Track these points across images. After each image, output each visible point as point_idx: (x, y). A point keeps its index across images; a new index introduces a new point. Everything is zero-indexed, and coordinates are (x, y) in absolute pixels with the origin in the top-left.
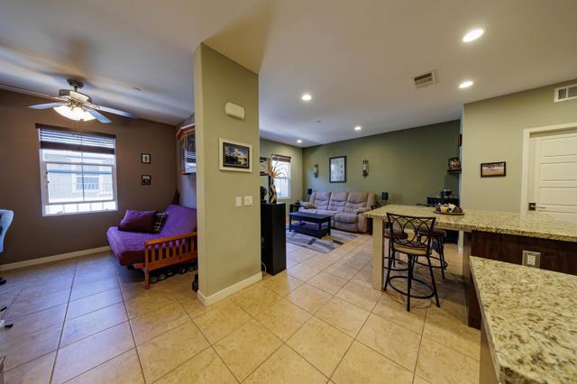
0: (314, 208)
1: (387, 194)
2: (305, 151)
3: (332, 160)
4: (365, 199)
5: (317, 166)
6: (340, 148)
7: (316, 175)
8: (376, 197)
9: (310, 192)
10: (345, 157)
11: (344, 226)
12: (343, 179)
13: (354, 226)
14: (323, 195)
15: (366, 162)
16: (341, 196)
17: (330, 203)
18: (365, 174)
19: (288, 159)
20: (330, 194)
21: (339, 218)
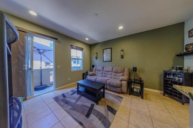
0: (95, 75)
1: (136, 68)
2: (91, 46)
3: (104, 50)
4: (123, 71)
5: (97, 53)
6: (108, 44)
7: (97, 58)
8: (129, 70)
9: (93, 66)
10: (111, 48)
11: (112, 89)
12: (110, 60)
13: (119, 89)
14: (100, 68)
15: (122, 50)
16: (110, 69)
17: (104, 72)
18: (122, 57)
19: (82, 49)
20: (104, 68)
21: (110, 83)
